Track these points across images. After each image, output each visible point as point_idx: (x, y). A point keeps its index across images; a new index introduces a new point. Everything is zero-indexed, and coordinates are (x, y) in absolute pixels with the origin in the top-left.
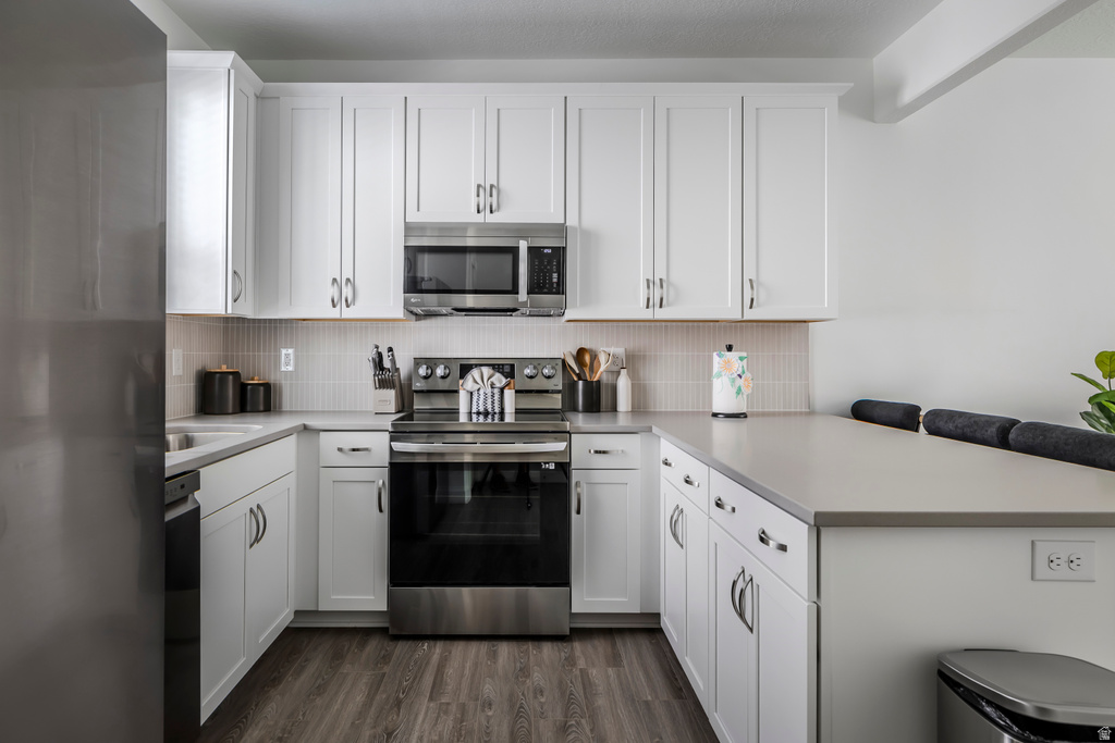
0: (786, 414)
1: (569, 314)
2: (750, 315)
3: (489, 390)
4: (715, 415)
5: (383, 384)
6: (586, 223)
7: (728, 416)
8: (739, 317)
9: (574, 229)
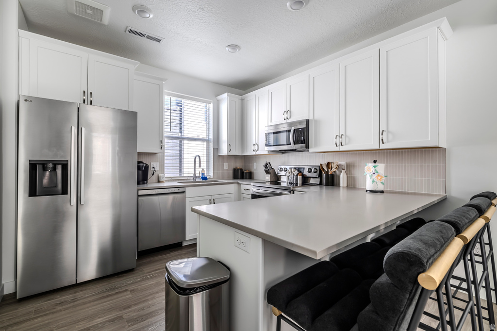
0: (402, 193)
1: (311, 150)
2: (383, 147)
3: (292, 176)
4: (367, 191)
5: (267, 172)
6: (316, 118)
7: (371, 191)
8: (378, 148)
9: (312, 120)
